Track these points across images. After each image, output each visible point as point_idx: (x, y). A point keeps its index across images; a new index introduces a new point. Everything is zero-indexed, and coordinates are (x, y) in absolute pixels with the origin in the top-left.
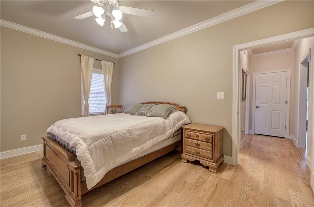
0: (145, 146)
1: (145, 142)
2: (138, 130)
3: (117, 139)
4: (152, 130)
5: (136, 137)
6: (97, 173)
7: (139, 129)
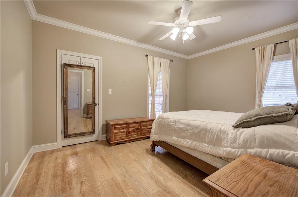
0: (182, 142)
1: (184, 138)
2: (181, 124)
3: (166, 123)
4: (196, 131)
5: (177, 128)
6: (154, 135)
7: (183, 124)
